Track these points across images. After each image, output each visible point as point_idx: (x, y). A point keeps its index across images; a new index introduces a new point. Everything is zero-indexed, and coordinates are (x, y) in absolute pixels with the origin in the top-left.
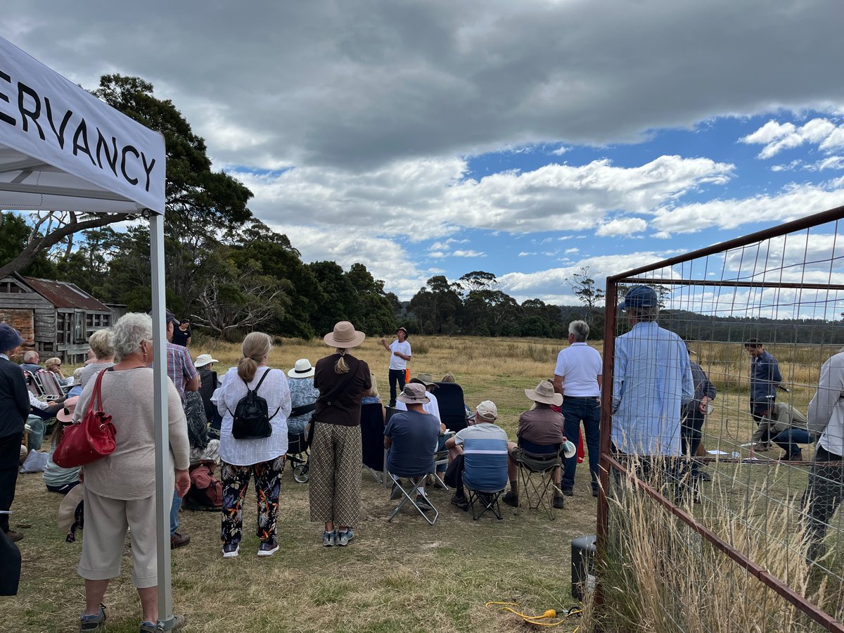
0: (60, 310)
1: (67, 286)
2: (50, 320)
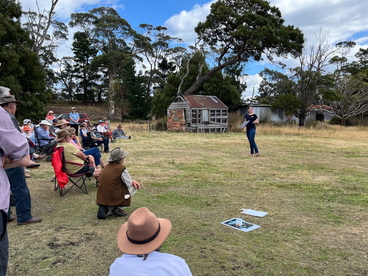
0: (193, 109)
1: (211, 98)
2: (189, 113)
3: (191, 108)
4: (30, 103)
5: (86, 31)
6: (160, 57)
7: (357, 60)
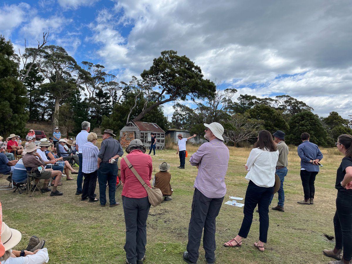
0: (141, 132)
1: (153, 124)
2: (139, 135)
3: (140, 131)
4: (17, 123)
5: (37, 63)
6: (98, 88)
7: (238, 102)
